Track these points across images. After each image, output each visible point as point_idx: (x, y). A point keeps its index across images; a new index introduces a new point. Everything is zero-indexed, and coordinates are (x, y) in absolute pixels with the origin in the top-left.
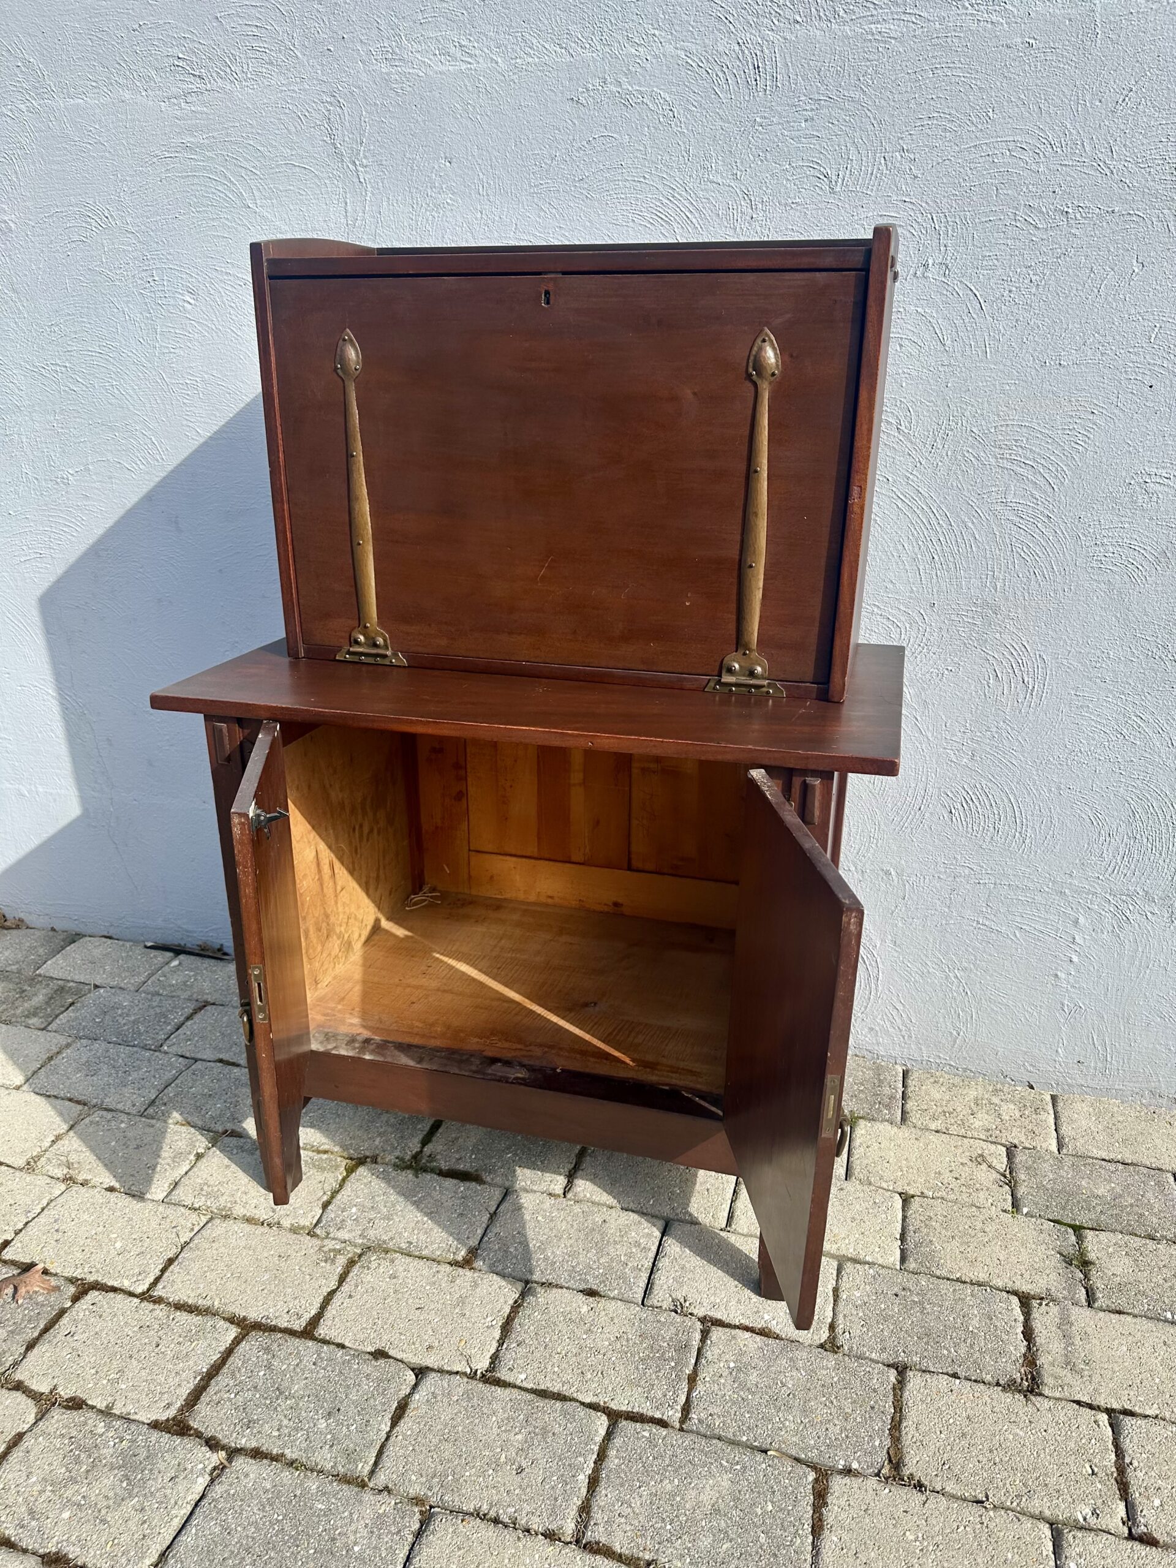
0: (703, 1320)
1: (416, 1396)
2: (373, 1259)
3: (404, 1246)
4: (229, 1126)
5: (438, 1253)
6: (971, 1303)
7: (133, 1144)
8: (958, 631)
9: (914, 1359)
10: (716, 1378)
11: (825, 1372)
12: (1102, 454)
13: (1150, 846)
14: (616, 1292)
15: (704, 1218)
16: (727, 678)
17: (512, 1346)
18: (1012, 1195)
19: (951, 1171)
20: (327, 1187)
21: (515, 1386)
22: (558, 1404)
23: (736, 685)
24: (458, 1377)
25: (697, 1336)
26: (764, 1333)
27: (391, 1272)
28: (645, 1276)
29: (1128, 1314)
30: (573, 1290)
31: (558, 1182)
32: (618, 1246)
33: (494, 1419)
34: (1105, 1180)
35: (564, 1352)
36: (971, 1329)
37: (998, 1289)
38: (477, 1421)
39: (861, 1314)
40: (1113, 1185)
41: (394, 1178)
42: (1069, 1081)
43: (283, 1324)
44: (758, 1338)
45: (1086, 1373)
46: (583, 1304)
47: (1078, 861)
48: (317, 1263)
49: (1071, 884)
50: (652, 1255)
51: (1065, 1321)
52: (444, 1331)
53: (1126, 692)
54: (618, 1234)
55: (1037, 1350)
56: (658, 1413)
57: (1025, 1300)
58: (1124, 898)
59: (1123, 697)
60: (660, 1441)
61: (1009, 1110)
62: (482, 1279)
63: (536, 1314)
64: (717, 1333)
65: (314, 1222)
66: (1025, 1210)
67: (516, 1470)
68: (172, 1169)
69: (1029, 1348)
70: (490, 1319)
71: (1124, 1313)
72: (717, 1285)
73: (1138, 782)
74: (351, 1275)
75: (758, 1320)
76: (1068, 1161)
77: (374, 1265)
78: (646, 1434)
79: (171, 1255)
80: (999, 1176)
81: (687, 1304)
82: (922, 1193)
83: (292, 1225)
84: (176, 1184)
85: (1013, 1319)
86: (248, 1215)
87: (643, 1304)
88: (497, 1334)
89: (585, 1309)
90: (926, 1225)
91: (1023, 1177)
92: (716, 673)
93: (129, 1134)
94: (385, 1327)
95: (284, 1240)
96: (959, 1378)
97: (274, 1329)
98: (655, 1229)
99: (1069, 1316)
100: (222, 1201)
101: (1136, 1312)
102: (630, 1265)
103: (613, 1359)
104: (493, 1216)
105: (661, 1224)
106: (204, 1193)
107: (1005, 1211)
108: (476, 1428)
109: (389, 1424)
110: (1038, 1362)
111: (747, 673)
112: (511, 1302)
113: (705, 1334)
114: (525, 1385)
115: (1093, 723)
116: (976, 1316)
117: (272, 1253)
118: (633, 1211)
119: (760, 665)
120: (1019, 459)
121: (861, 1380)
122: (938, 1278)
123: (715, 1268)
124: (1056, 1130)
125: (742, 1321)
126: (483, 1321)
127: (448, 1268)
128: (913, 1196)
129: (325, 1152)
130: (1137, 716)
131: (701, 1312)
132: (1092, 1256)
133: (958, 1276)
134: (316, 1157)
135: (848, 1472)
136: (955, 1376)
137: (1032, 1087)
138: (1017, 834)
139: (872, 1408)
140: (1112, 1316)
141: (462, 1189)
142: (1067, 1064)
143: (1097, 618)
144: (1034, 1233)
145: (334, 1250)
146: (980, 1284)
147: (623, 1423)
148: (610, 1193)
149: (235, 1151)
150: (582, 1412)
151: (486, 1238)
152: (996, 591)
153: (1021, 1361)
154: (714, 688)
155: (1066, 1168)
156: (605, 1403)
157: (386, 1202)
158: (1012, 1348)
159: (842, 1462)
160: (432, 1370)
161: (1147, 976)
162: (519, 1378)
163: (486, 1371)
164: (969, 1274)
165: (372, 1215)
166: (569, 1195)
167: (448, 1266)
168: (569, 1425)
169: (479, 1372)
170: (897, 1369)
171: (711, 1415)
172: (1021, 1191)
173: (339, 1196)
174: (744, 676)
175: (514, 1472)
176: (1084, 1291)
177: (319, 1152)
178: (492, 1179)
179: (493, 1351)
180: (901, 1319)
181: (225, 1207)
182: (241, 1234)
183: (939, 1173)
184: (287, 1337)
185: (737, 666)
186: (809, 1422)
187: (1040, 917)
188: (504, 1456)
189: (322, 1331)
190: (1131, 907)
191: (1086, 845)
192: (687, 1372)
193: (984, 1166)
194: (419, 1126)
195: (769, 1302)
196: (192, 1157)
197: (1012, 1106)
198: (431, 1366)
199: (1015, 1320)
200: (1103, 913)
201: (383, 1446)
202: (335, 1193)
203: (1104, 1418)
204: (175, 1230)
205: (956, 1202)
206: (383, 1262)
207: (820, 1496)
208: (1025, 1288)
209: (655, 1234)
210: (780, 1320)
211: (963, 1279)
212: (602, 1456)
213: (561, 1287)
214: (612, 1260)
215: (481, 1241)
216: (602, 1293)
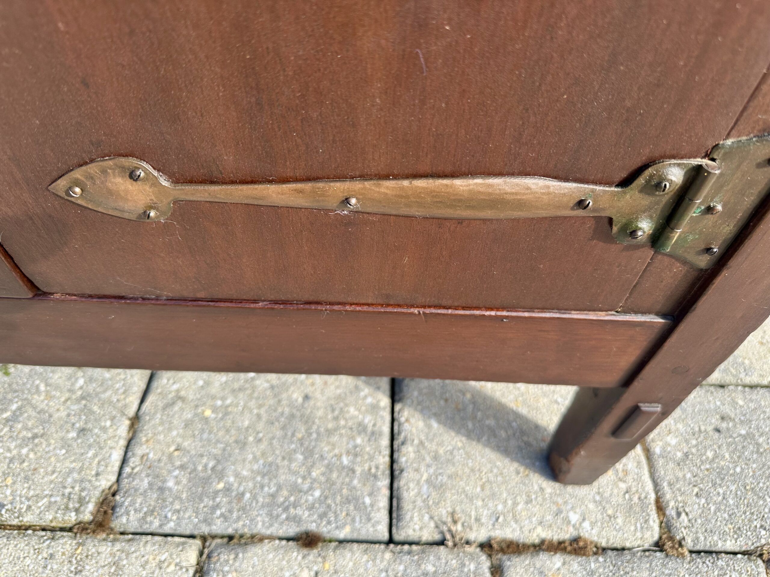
0: (488, 548)
5: (49, 516)
14: (348, 528)
26: (578, 548)
28: (384, 485)
30: (280, 539)
32: (335, 439)
39: (689, 475)
44: (574, 561)
50: (385, 443)
54: (330, 416)
64: (514, 568)
72: (491, 476)
75: (564, 526)
81: (458, 525)
87: (391, 539)
98: (380, 394)
102: (358, 470)
104: (135, 420)
113: (497, 576)
127: (71, 540)
131: (481, 535)
141: (81, 382)
151: (127, 470)
167: (69, 537)
170: (761, 556)
180: (738, 469)
209: (382, 404)
210: (593, 518)
213: (261, 540)
214: (329, 468)
215: (120, 474)
216: (328, 536)
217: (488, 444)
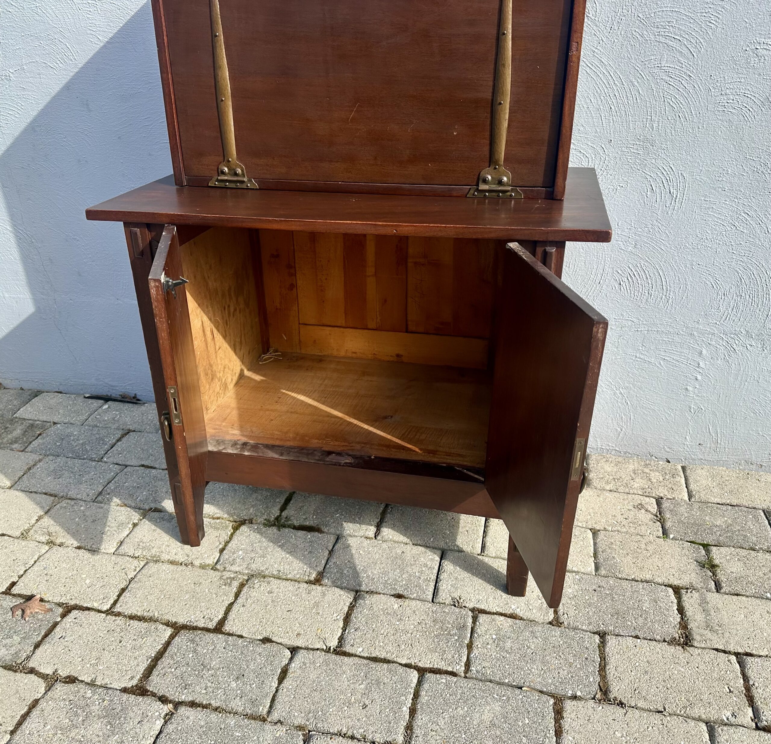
0: (473, 610)
1: (293, 665)
2: (256, 582)
3: (275, 573)
4: (153, 506)
5: (298, 576)
6: (643, 593)
7: (90, 520)
8: (627, 159)
9: (610, 628)
10: (485, 645)
11: (554, 639)
12: (728, 29)
13: (751, 300)
14: (415, 595)
15: (467, 548)
16: (482, 187)
17: (352, 631)
18: (662, 528)
19: (622, 515)
20: (222, 540)
21: (356, 656)
22: (385, 666)
23: (490, 191)
24: (319, 652)
25: (470, 620)
26: (513, 616)
27: (268, 590)
28: (432, 584)
29: (743, 595)
30: (387, 595)
31: (372, 530)
32: (413, 567)
33: (345, 676)
34: (721, 516)
35: (385, 633)
36: (644, 609)
37: (659, 584)
38: (334, 678)
39: (573, 603)
40: (726, 519)
41: (264, 532)
42: (693, 457)
43: (201, 625)
44: (509, 620)
45: (720, 632)
46: (395, 603)
47: (703, 313)
48: (220, 587)
49: (698, 328)
50: (435, 571)
51: (703, 602)
52: (306, 624)
53: (738, 196)
54: (412, 560)
55: (687, 619)
56: (450, 668)
57: (677, 590)
58: (732, 336)
59: (736, 200)
60: (453, 685)
61: (656, 476)
62: (328, 591)
63: (365, 610)
64: (482, 618)
65: (215, 561)
66: (671, 536)
67: (362, 706)
68: (118, 534)
69: (682, 619)
70: (335, 615)
71: (740, 595)
72: (480, 588)
73: (744, 258)
74: (242, 593)
75: (508, 609)
76: (696, 506)
77: (256, 586)
78: (444, 681)
79: (122, 586)
80: (653, 516)
81: (462, 601)
82: (605, 528)
83: (201, 564)
84: (122, 542)
85: (670, 601)
86: (171, 559)
87: (433, 601)
88: (341, 624)
89: (396, 606)
90: (610, 548)
91: (668, 516)
92: (475, 183)
93: (87, 514)
94: (268, 623)
95: (196, 573)
96: (639, 638)
97: (195, 628)
98: (436, 556)
99: (705, 599)
100: (153, 551)
101: (748, 594)
102: (422, 578)
103: (418, 636)
104: (331, 552)
105: (439, 552)
106: (141, 547)
107: (658, 537)
108: (334, 682)
109: (277, 682)
110: (689, 627)
111: (497, 182)
112: (348, 604)
113: (475, 619)
114: (362, 654)
115: (716, 219)
116: (647, 601)
117: (189, 581)
118: (420, 546)
119: (506, 176)
120: (670, 35)
121: (578, 643)
122: (620, 579)
123: (477, 578)
124: (686, 487)
125: (498, 610)
126: (331, 617)
127: (305, 585)
128: (599, 531)
129: (218, 518)
130: (745, 213)
131: (471, 606)
132: (717, 562)
133: (633, 577)
134: (212, 521)
135: (574, 697)
136: (637, 637)
137: (669, 462)
138: (664, 297)
139: (587, 659)
140: (733, 597)
141: (309, 537)
142: (691, 446)
143: (721, 146)
144: (679, 549)
145: (230, 578)
146: (647, 582)
147: (428, 675)
148: (405, 535)
149: (158, 520)
150: (401, 670)
151: (328, 566)
152: (653, 130)
153: (678, 626)
154: (474, 194)
155: (695, 510)
156: (415, 663)
157: (261, 547)
158: (671, 619)
159: (570, 692)
160: (301, 648)
161: (746, 387)
162: (359, 651)
163: (337, 647)
164: (640, 576)
165: (253, 555)
166: (379, 538)
167: (305, 584)
168: (393, 677)
169: (332, 648)
170: (599, 635)
171: (484, 667)
172: (668, 524)
173: (230, 545)
174: (494, 184)
175: (361, 708)
176: (713, 583)
177: (214, 519)
178: (328, 530)
179: (339, 634)
180: (599, 604)
181: (156, 555)
182: (168, 572)
183: (615, 516)
184: (204, 632)
185: (490, 177)
186: (547, 669)
187: (676, 351)
188: (353, 698)
189: (227, 628)
190: (737, 342)
191: (708, 302)
192: (466, 642)
193: (643, 511)
194: (278, 500)
195: (514, 597)
196: (130, 526)
197: (657, 474)
198: (300, 646)
199: (672, 602)
200: (718, 346)
201: (274, 696)
202: (227, 543)
203: (733, 658)
204: (124, 571)
205: (627, 533)
206: (263, 583)
207: (559, 713)
208: (676, 583)
209: (436, 559)
210: (522, 608)
211: (636, 579)
212: (416, 695)
213: (380, 594)
214: (410, 576)
215: (325, 568)
216: (406, 596)
217: (481, 578)
